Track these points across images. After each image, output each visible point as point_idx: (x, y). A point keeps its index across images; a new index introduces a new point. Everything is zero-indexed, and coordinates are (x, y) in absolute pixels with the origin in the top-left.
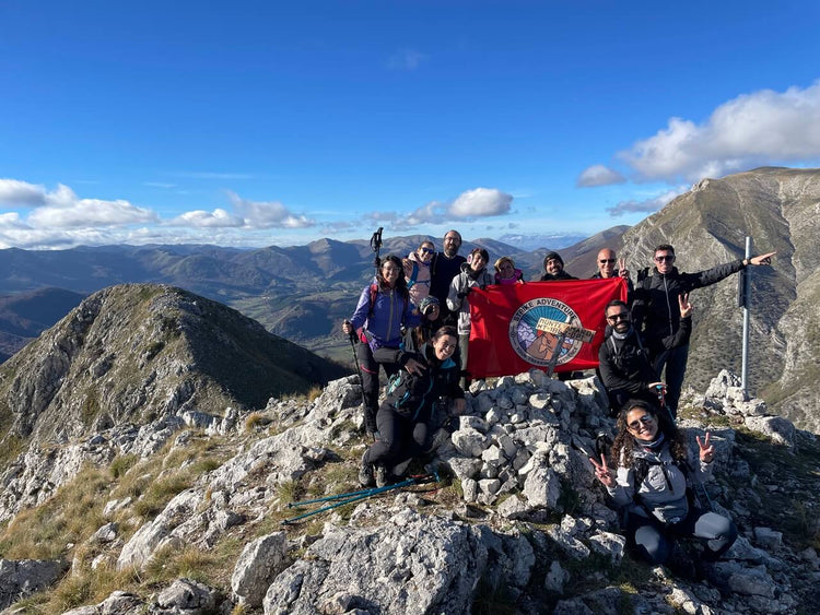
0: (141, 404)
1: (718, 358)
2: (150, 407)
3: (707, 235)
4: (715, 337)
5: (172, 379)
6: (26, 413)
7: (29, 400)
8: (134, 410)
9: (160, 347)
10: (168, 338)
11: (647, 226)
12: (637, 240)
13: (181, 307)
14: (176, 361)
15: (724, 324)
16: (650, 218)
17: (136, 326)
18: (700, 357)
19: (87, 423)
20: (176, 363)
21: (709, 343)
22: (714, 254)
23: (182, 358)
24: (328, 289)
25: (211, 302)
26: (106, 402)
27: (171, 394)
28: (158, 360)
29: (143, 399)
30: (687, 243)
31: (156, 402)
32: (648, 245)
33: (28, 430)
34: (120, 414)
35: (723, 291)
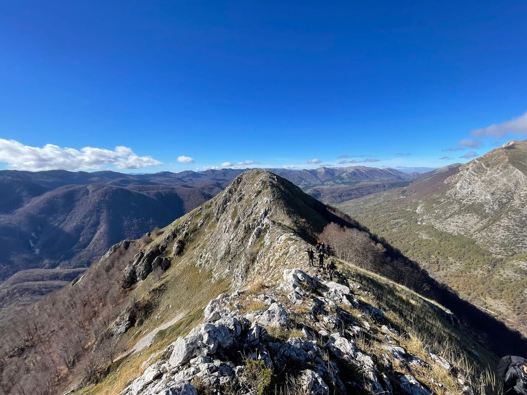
0: (251, 214)
1: (513, 226)
2: (254, 216)
3: (511, 167)
4: (512, 216)
5: (264, 205)
6: (218, 214)
7: (219, 209)
8: (248, 216)
9: (260, 192)
10: (263, 189)
11: (475, 163)
12: (468, 169)
13: (270, 177)
14: (265, 198)
15: (518, 210)
16: (477, 159)
17: (253, 184)
18: (502, 225)
19: (233, 220)
20: (265, 199)
21: (509, 219)
22: (515, 176)
23: (268, 197)
24: (323, 184)
25: (282, 178)
26: (240, 211)
27: (262, 211)
28: (259, 197)
29: (252, 212)
30: (499, 171)
31: (256, 214)
32: (474, 171)
33: (218, 219)
34: (244, 218)
35: (520, 194)
